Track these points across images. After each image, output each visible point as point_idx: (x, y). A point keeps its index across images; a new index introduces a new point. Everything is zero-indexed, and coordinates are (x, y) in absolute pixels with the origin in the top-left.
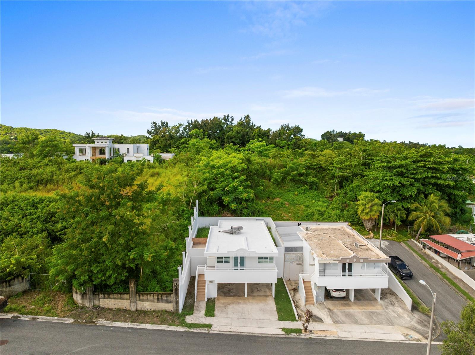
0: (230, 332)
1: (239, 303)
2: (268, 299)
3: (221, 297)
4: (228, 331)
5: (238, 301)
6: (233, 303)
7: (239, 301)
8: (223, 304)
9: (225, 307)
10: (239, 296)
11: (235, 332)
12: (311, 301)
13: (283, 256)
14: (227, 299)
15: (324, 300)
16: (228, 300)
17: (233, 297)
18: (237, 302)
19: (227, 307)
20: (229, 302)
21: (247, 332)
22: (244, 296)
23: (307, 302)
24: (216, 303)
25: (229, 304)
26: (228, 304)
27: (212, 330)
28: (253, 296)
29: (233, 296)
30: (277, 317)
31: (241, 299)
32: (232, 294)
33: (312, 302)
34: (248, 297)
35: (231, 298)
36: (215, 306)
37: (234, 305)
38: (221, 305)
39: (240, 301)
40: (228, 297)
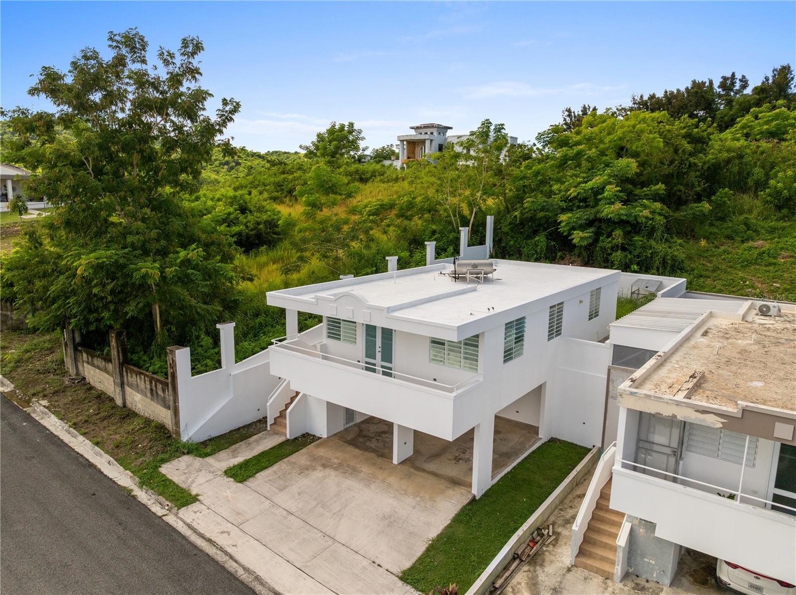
0: (210, 541)
2: (451, 492)
3: (334, 442)
4: (208, 535)
5: (358, 466)
6: (337, 468)
7: (361, 469)
8: (315, 459)
10: (382, 455)
11: (221, 549)
12: (603, 559)
13: (606, 377)
15: (667, 581)
17: (360, 453)
18: (354, 468)
19: (309, 472)
20: (335, 460)
21: (247, 565)
23: (583, 559)
24: (303, 450)
25: (327, 466)
26: (323, 465)
27: (176, 515)
28: (417, 468)
30: (407, 565)
32: (373, 445)
33: (606, 567)
39: (365, 469)
40: (349, 448)
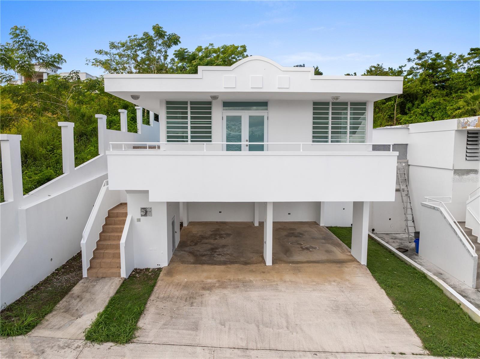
1: (246, 285)
2: (346, 270)
3: (181, 267)
5: (240, 277)
6: (223, 285)
7: (247, 279)
8: (186, 286)
9: (191, 299)
10: (246, 263)
14: (203, 271)
16: (205, 274)
17: (222, 267)
18: (239, 280)
19: (199, 300)
20: (209, 281)
22: (263, 261)
24: (159, 283)
25: (209, 288)
26: (204, 288)
28: (293, 262)
29: (224, 263)
31: (252, 271)
32: (223, 259)
34: (277, 266)
35: (218, 268)
36: (149, 295)
37: (226, 291)
38: (176, 292)
39: (251, 277)
40: (206, 267)
